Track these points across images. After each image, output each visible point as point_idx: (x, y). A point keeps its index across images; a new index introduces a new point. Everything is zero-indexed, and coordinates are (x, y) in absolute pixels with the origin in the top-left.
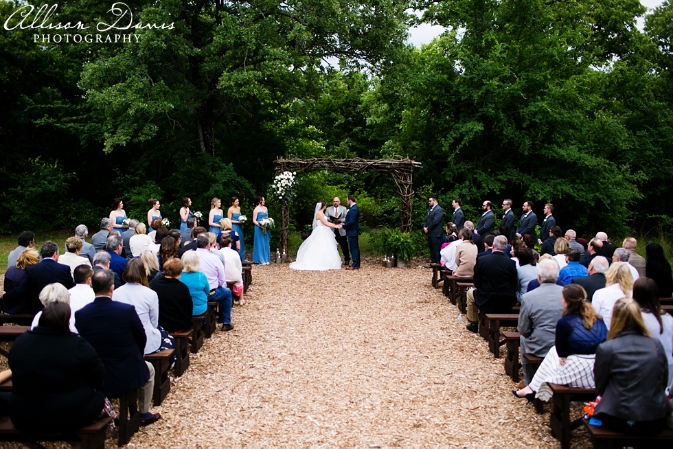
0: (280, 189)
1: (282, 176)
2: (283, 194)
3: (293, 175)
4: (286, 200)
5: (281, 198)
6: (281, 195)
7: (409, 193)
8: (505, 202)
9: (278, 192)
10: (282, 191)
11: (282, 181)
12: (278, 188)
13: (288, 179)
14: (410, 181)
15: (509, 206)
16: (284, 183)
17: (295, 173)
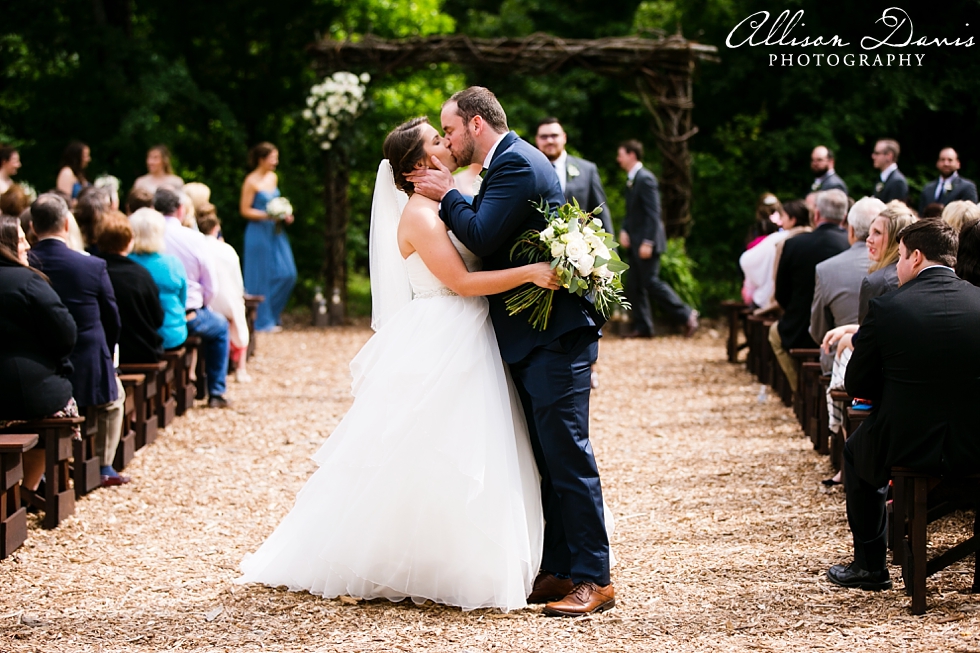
0: (325, 122)
1: (329, 85)
2: (332, 136)
3: (361, 83)
4: (341, 153)
5: (326, 146)
6: (325, 138)
7: (682, 131)
8: (881, 145)
9: (321, 130)
10: (330, 128)
11: (331, 100)
12: (318, 120)
13: (348, 94)
14: (685, 101)
15: (890, 156)
16: (335, 104)
17: (366, 77)
